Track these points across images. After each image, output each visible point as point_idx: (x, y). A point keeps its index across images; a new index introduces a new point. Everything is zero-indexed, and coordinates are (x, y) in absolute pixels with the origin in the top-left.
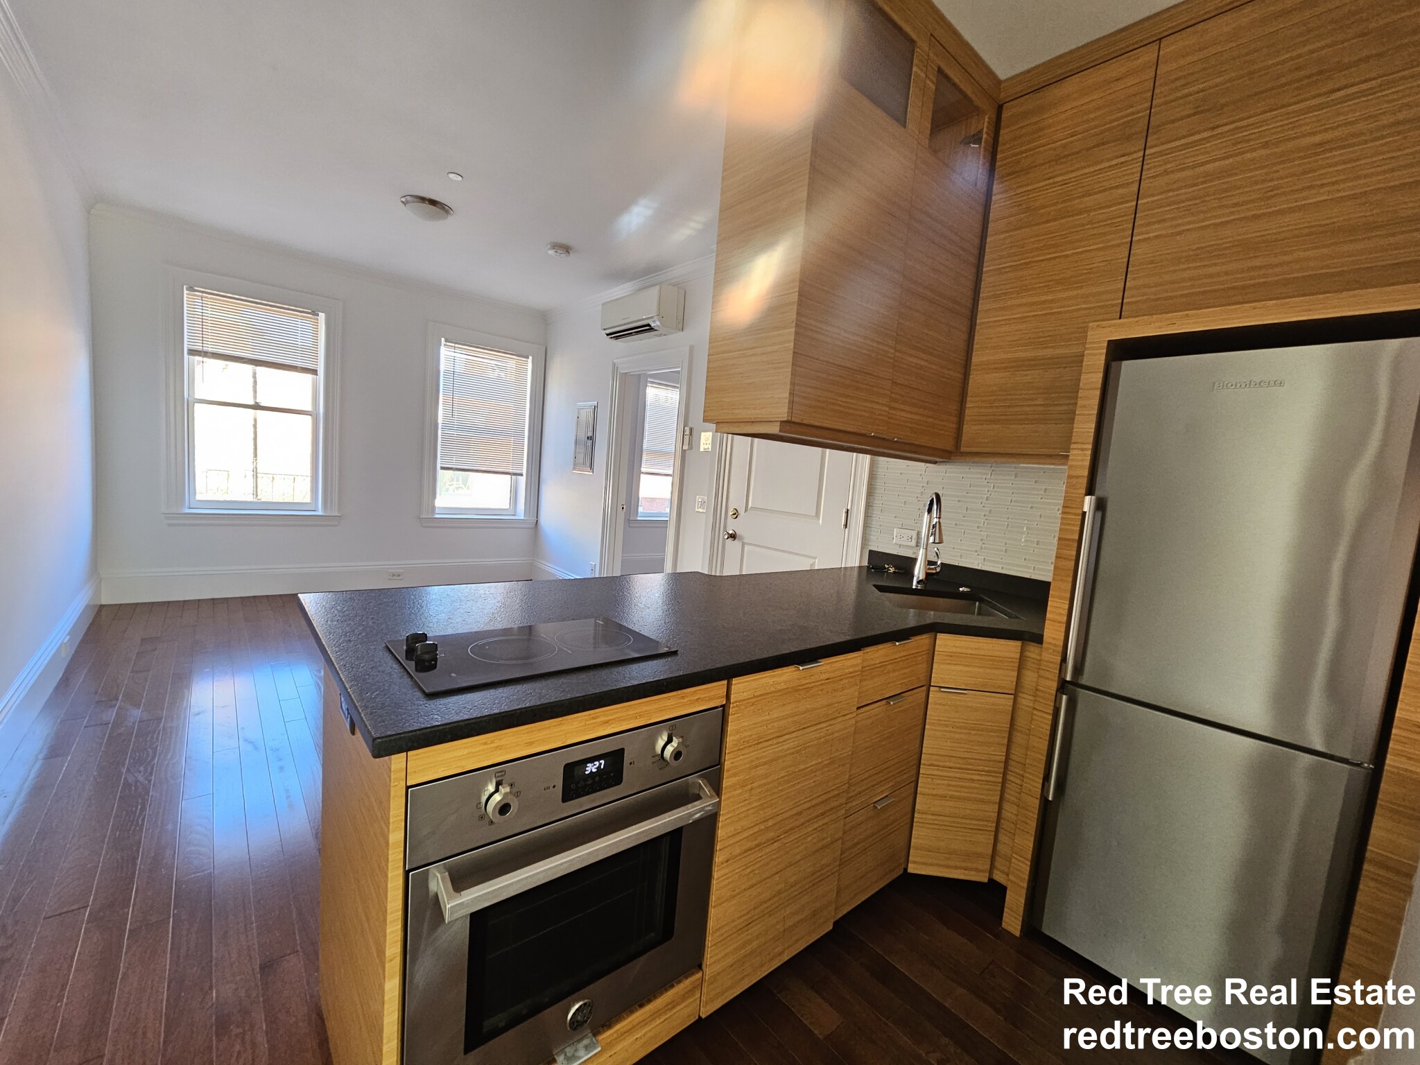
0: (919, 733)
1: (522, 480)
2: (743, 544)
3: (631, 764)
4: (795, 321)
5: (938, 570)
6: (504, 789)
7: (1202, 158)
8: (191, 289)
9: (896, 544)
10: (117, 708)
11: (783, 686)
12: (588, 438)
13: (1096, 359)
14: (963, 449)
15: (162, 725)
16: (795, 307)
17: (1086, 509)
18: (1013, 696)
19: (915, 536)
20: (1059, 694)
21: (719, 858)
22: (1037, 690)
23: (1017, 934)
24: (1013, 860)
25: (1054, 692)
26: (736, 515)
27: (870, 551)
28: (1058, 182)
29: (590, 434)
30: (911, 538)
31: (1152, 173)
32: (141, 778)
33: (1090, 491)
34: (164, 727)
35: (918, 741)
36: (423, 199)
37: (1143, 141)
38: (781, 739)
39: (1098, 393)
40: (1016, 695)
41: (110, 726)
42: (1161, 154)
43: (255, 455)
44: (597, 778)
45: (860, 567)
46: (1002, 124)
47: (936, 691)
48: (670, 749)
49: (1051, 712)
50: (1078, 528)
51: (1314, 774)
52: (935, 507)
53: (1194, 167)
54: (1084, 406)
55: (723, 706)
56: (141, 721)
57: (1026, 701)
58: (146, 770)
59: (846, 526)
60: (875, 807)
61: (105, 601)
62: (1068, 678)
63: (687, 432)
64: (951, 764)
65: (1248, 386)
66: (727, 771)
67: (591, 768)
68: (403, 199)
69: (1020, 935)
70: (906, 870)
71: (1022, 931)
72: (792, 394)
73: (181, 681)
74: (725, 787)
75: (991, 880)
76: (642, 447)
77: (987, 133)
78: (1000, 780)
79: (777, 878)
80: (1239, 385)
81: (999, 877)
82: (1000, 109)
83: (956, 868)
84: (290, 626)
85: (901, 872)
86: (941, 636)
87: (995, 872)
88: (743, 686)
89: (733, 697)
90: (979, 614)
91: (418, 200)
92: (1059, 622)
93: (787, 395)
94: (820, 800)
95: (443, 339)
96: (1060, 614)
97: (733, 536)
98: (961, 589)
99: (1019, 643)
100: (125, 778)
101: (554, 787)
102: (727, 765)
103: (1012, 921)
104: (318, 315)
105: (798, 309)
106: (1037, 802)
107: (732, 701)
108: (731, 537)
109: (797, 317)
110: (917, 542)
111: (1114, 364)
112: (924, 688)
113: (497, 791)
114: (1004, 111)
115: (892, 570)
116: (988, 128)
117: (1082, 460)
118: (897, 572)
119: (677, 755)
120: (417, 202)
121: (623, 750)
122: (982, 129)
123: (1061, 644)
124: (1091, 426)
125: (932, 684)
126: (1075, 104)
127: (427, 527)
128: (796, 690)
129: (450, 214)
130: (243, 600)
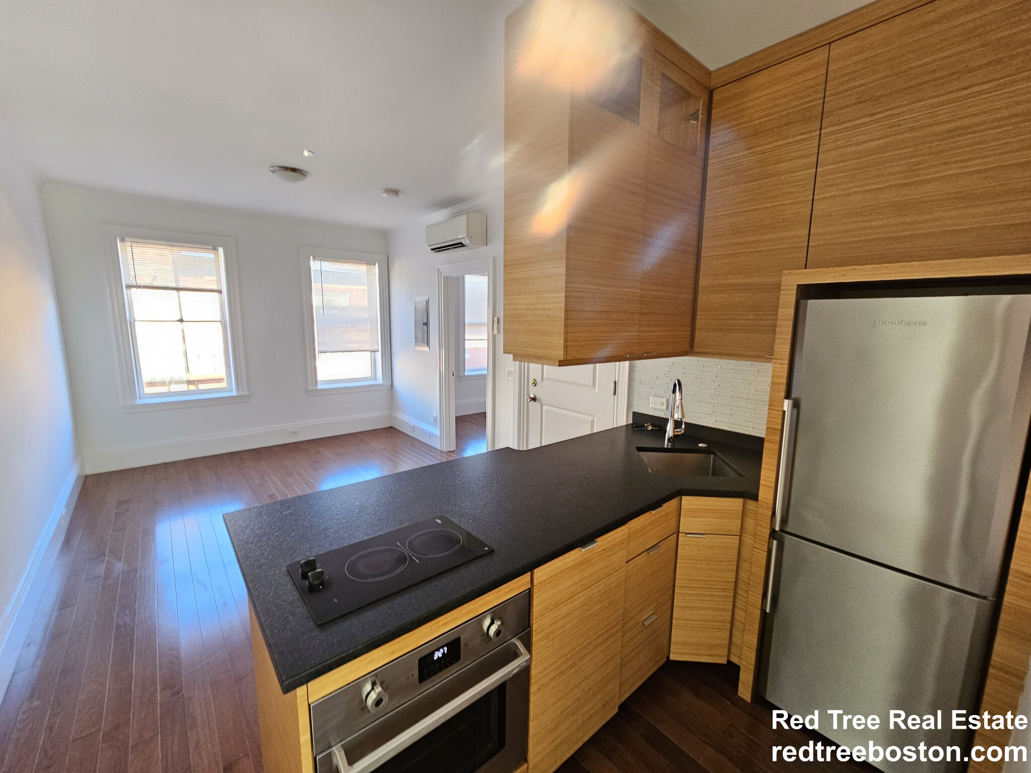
0: (672, 566)
1: (379, 355)
2: (542, 405)
3: (466, 645)
4: (564, 288)
5: (683, 432)
6: (379, 689)
7: (862, 138)
8: (123, 240)
9: (651, 408)
10: (105, 562)
11: (571, 564)
12: (424, 324)
13: (789, 297)
14: (696, 350)
15: (138, 575)
16: (564, 278)
17: (785, 408)
18: (739, 537)
19: (665, 403)
20: (771, 539)
21: (533, 689)
22: (756, 534)
23: (749, 700)
24: (744, 651)
25: (768, 536)
26: (535, 384)
27: (634, 413)
28: (756, 152)
29: (425, 321)
30: (662, 404)
31: (827, 147)
32: (128, 621)
33: (788, 396)
34: (140, 576)
35: (672, 571)
36: (286, 168)
37: (819, 122)
38: (572, 599)
39: (791, 323)
40: (740, 536)
41: (102, 578)
42: (833, 133)
43: (184, 340)
44: (443, 661)
45: (627, 425)
46: (714, 105)
47: (683, 536)
48: (493, 629)
49: (766, 550)
50: (780, 421)
51: (953, 602)
52: (677, 387)
53: (858, 144)
54: (780, 332)
55: (529, 589)
56: (123, 573)
57: (748, 540)
58: (130, 613)
59: (615, 394)
60: (643, 624)
61: (89, 471)
62: (777, 529)
63: (496, 321)
64: (696, 586)
65: (900, 324)
66: (535, 631)
67: (438, 655)
68: (272, 169)
69: (751, 701)
70: (668, 657)
71: (752, 698)
72: (566, 341)
73: (148, 534)
74: (535, 642)
75: (729, 662)
76: (464, 322)
77: (702, 114)
78: (732, 595)
79: (576, 690)
80: (893, 323)
81: (734, 659)
82: (711, 93)
83: (704, 655)
84: (221, 481)
85: (665, 659)
86: (685, 498)
87: (732, 656)
88: (541, 573)
89: (535, 582)
90: (713, 474)
91: (282, 169)
92: (770, 487)
93: (563, 342)
94: (603, 631)
95: (311, 258)
96: (770, 482)
97: (534, 399)
98: (700, 445)
99: (741, 500)
100: (117, 621)
101: (412, 676)
102: (535, 626)
103: (745, 691)
104: (217, 250)
105: (566, 279)
106: (759, 612)
107: (535, 584)
108: (533, 400)
109: (566, 285)
110: (667, 407)
111: (802, 302)
112: (675, 535)
113: (373, 689)
114: (714, 95)
115: (650, 428)
116: (703, 110)
117: (781, 372)
118: (654, 430)
119: (498, 633)
120: (280, 171)
121: (459, 638)
122: (698, 110)
123: (771, 502)
124: (787, 348)
125: (680, 531)
126: (769, 91)
127: (312, 396)
128: (581, 564)
129: (307, 176)
130: (186, 461)
